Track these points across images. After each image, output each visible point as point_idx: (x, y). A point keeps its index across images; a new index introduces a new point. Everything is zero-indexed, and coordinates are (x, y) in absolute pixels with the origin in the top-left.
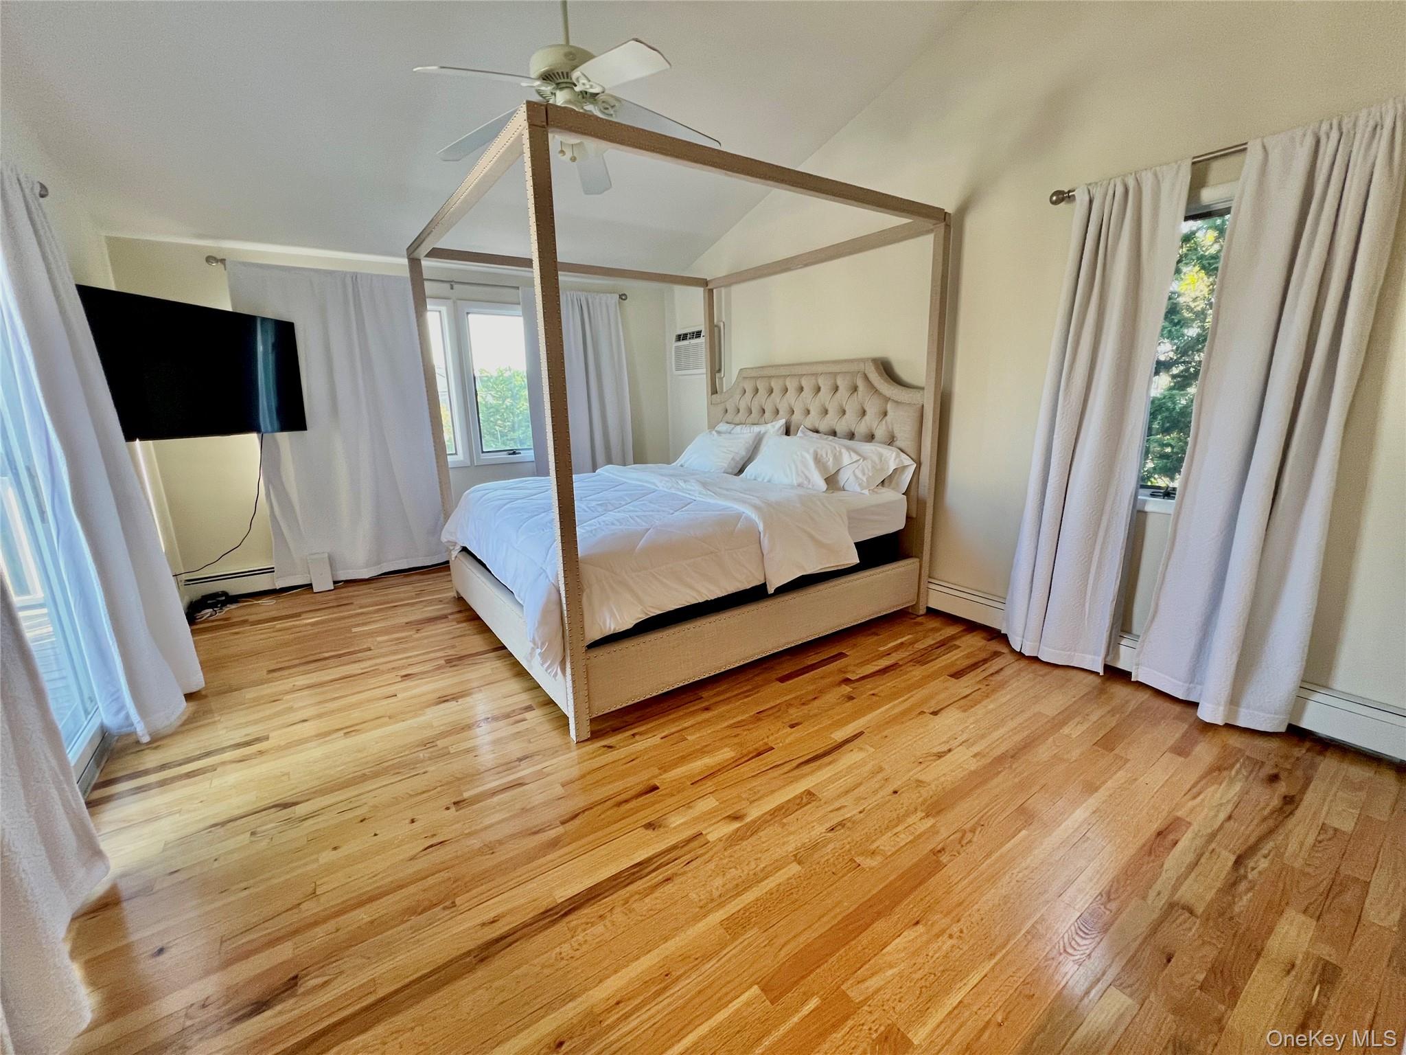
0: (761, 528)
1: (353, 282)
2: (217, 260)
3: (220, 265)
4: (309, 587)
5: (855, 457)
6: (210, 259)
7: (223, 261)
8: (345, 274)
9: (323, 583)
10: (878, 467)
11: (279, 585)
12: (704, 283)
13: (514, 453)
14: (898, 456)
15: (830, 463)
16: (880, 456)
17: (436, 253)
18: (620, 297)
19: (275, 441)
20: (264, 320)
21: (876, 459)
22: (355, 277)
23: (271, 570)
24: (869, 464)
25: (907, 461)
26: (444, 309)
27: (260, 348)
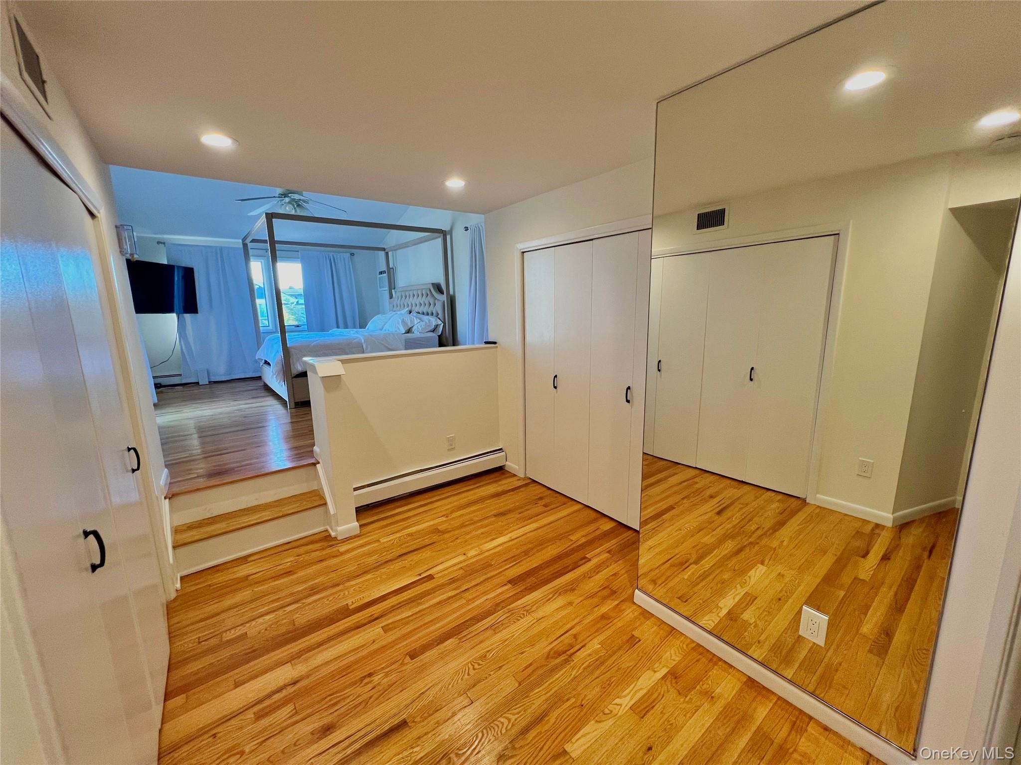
0: (363, 341)
1: (220, 251)
2: (162, 243)
3: (163, 245)
4: (198, 383)
5: (419, 321)
6: (158, 243)
7: (164, 243)
8: (216, 247)
9: (204, 381)
10: (428, 324)
11: (184, 381)
12: (384, 249)
13: (298, 326)
14: (436, 320)
15: (409, 324)
16: (429, 320)
17: (254, 241)
18: (351, 254)
19: (183, 317)
20: (178, 267)
21: (427, 321)
22: (221, 248)
23: (180, 375)
24: (424, 323)
25: (440, 322)
26: (263, 261)
27: (176, 278)
